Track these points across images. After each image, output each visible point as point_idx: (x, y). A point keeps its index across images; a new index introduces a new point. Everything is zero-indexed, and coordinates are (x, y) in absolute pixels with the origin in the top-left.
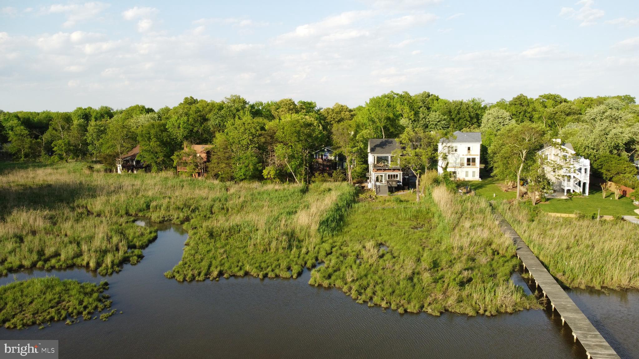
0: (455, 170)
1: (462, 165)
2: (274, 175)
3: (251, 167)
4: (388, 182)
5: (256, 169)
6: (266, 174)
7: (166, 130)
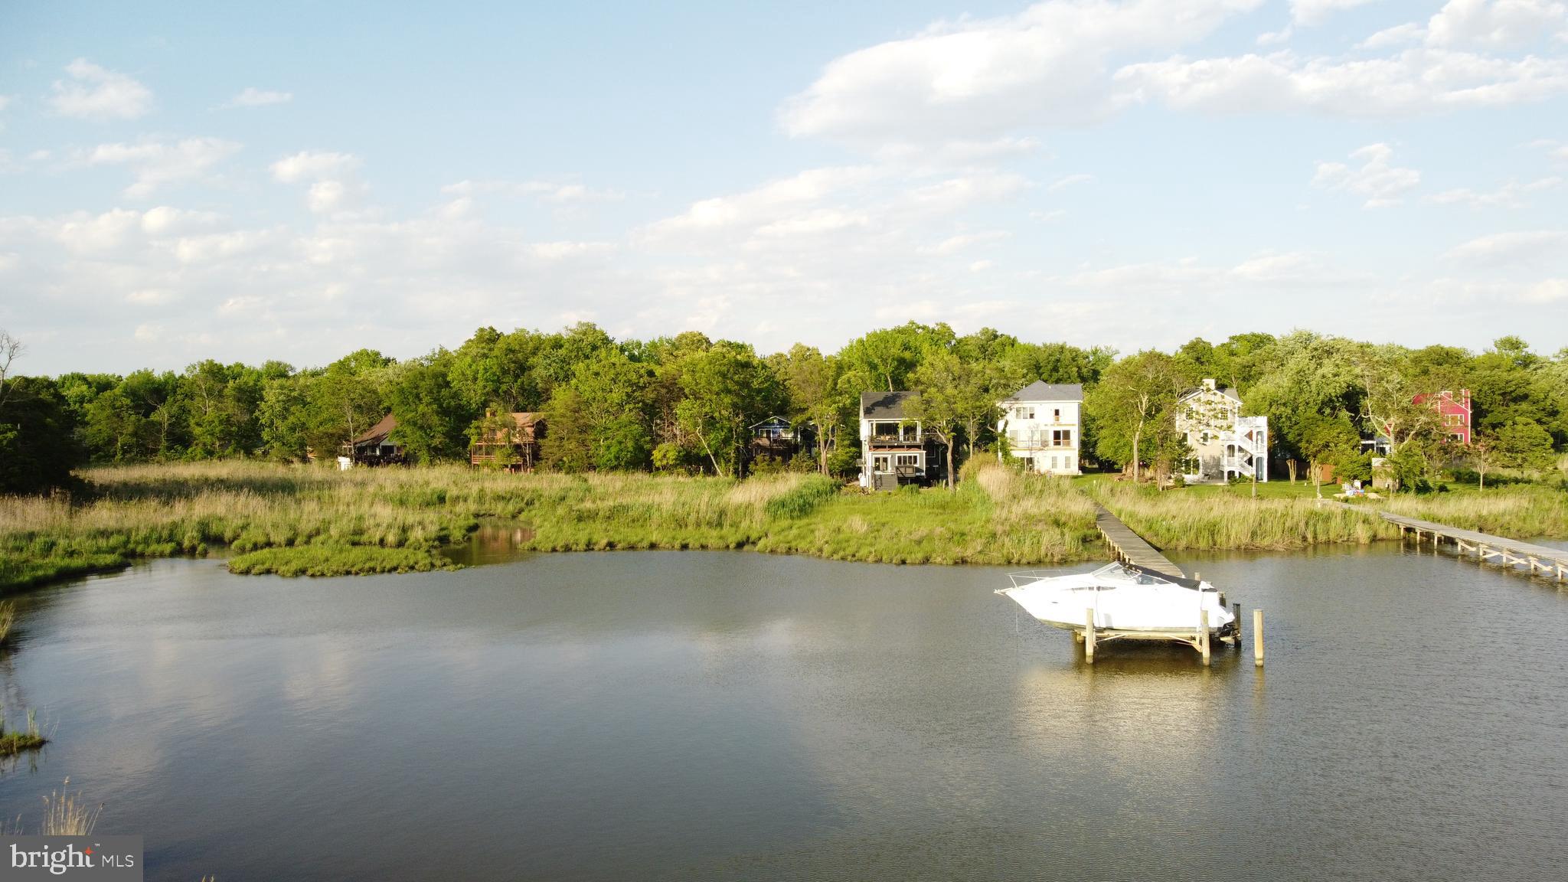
0: (1031, 454)
1: (1045, 444)
2: (676, 459)
3: (630, 444)
4: (897, 468)
5: (639, 448)
6: (659, 457)
7: (447, 384)
